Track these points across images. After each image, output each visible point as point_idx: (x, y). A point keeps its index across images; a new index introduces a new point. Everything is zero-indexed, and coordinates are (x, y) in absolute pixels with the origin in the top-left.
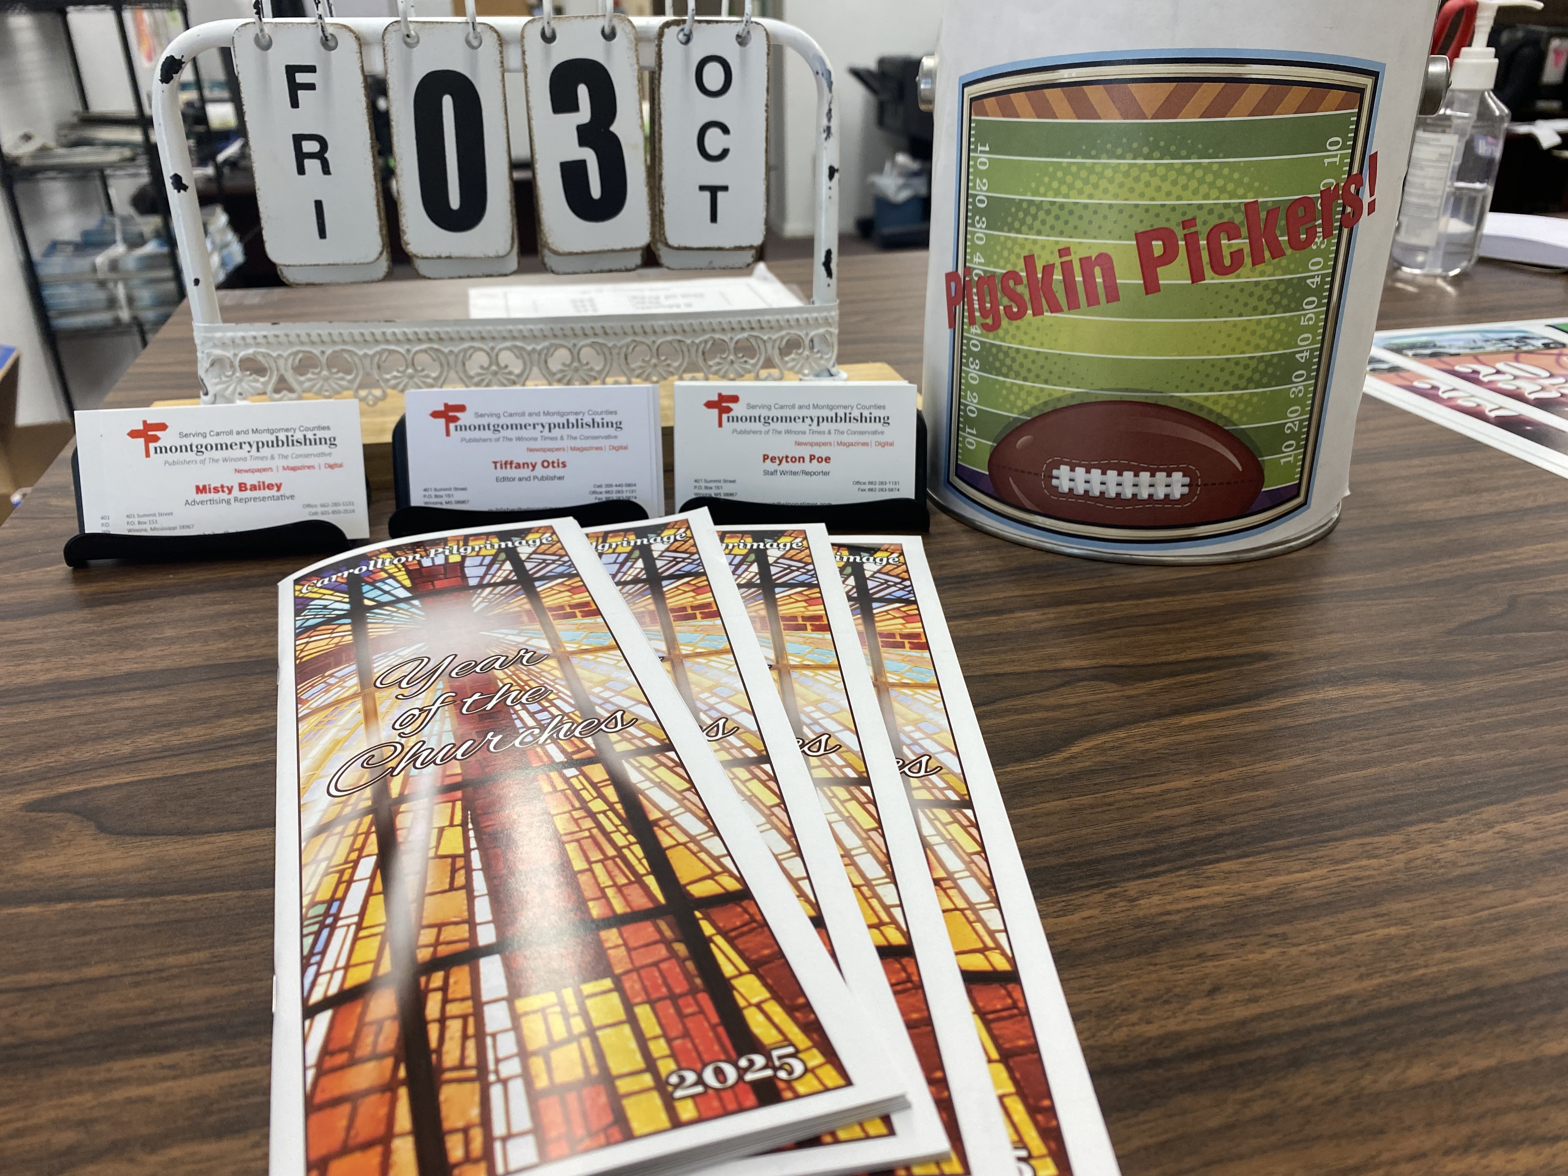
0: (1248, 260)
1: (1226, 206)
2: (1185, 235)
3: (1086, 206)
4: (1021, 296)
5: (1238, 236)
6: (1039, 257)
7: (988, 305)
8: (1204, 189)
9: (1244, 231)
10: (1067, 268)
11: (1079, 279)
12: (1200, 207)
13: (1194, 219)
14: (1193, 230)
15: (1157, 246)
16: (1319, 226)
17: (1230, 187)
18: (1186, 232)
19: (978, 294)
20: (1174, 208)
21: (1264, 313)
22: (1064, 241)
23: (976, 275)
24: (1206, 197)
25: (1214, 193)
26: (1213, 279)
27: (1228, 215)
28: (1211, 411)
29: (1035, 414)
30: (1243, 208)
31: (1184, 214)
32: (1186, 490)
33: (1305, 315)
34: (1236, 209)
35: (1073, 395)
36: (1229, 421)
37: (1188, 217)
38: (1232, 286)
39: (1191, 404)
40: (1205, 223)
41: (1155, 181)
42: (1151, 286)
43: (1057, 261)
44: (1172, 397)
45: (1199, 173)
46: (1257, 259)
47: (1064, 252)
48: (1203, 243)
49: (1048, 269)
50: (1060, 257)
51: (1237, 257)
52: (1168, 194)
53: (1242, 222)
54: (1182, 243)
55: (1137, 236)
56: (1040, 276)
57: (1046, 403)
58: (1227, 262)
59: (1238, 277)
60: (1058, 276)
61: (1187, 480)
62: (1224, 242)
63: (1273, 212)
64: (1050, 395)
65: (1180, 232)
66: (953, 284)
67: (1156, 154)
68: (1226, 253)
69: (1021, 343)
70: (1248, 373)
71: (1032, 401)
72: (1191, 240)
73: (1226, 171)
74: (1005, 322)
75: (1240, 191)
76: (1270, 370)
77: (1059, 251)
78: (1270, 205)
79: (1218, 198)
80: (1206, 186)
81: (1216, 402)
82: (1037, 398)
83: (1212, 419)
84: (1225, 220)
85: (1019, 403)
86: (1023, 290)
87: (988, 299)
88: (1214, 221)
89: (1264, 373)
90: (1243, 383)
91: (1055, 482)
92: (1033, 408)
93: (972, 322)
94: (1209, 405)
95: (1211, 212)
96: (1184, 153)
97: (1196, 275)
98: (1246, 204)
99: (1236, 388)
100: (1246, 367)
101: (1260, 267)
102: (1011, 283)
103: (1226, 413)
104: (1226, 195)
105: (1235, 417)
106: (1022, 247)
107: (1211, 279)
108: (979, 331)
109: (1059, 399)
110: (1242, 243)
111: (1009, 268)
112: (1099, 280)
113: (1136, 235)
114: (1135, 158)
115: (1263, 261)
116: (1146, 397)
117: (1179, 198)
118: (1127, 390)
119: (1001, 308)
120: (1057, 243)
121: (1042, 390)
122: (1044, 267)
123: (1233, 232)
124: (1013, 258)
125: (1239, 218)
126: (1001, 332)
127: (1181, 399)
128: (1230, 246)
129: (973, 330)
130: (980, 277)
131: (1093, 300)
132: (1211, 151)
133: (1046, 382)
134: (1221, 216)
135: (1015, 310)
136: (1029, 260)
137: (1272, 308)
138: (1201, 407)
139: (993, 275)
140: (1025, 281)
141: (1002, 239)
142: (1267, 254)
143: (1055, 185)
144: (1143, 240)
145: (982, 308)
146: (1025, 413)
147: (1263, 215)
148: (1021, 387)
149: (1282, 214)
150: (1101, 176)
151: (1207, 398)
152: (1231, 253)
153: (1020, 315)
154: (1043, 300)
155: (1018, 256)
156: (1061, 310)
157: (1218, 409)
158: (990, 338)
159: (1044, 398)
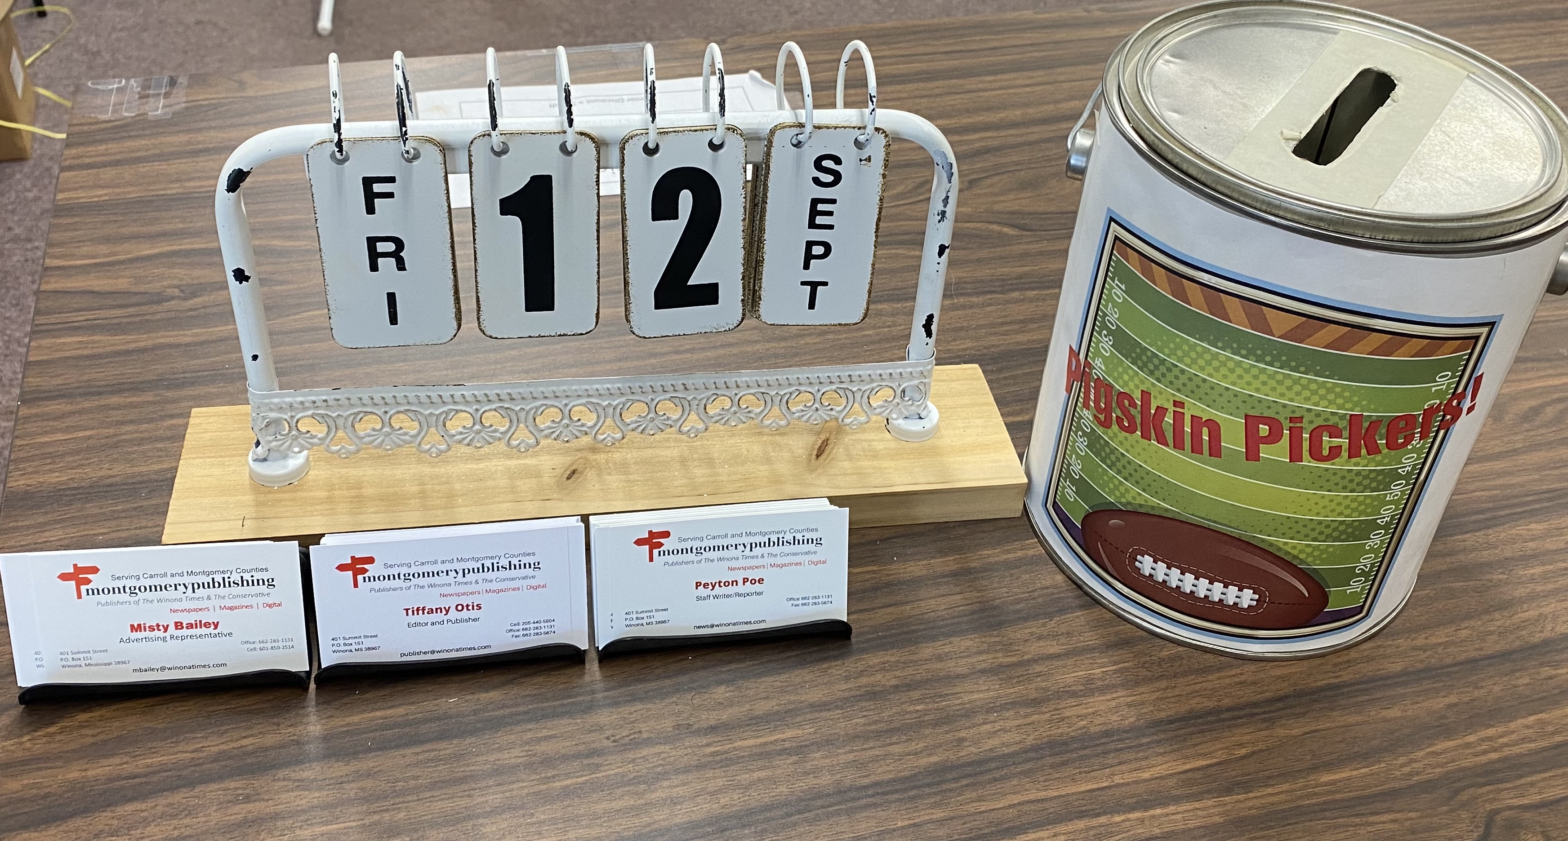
0: (1345, 454)
1: (1333, 414)
2: (1291, 427)
3: (1205, 381)
4: (1134, 417)
5: (1340, 437)
6: (1155, 398)
7: (1103, 404)
8: (1316, 398)
9: (1346, 433)
10: (1178, 417)
11: (1188, 429)
12: (1309, 410)
13: (1302, 418)
14: (1298, 425)
15: (1264, 430)
16: (1417, 433)
17: (1340, 401)
18: (1292, 425)
19: (1095, 389)
20: (1285, 406)
21: (1353, 491)
22: (1181, 397)
23: (1095, 373)
24: (1316, 404)
25: (1324, 403)
26: (1310, 462)
27: (1333, 420)
28: (1288, 553)
29: (1130, 508)
30: (1348, 417)
31: (1293, 412)
32: (1254, 603)
33: (1391, 494)
34: (1342, 417)
35: (1167, 510)
36: (1302, 561)
37: (1297, 415)
38: (1327, 470)
39: (1271, 545)
40: (1311, 422)
41: (1273, 383)
42: (1252, 454)
43: (1171, 408)
44: (1255, 537)
45: (1314, 387)
46: (1353, 453)
47: (1178, 404)
48: (1306, 436)
49: (1162, 411)
50: (1174, 406)
51: (1335, 450)
52: (1282, 395)
53: (1345, 428)
54: (1286, 432)
55: (1247, 417)
56: (1153, 412)
57: (1141, 505)
58: (1326, 452)
59: (1333, 464)
60: (1169, 419)
61: (1257, 597)
62: (1325, 439)
63: (1375, 424)
64: (1146, 501)
65: (1286, 424)
66: (1074, 362)
67: (1277, 364)
68: (1326, 447)
69: (1127, 451)
70: (1328, 531)
71: (1129, 498)
72: (1296, 432)
73: (1338, 390)
74: (1115, 427)
75: (1349, 406)
76: (1350, 530)
77: (1174, 402)
78: (1373, 418)
79: (1326, 408)
80: (1317, 397)
81: (1294, 548)
82: (1134, 498)
83: (1289, 559)
84: (1330, 424)
85: (1117, 493)
86: (1136, 413)
87: (1103, 400)
88: (1319, 422)
89: (1342, 532)
90: (1322, 538)
91: (1138, 564)
92: (1129, 503)
93: (1086, 405)
94: (1287, 548)
95: (1318, 416)
96: (1302, 369)
97: (1295, 457)
98: (1351, 415)
99: (1314, 540)
100: (1328, 526)
101: (1354, 460)
102: (1126, 402)
103: (1302, 556)
104: (1335, 406)
105: (1310, 559)
106: (1142, 382)
107: (1307, 462)
108: (1091, 419)
109: (1153, 508)
110: (1342, 441)
111: (1127, 391)
112: (1206, 438)
114: (1257, 362)
115: (1359, 456)
116: (1229, 531)
117: (1291, 400)
118: (1215, 522)
119: (1114, 415)
120: (1173, 395)
121: (1140, 495)
122: (1158, 407)
123: (1335, 432)
124: (1132, 385)
125: (1343, 424)
126: (1109, 431)
127: (1263, 540)
128: (1329, 442)
129: (1086, 412)
130: (1099, 379)
131: (1196, 449)
132: (1327, 373)
133: (1144, 491)
134: (1326, 420)
135: (1126, 425)
136: (1145, 395)
137: (1360, 488)
138: (1280, 549)
139: (1111, 387)
140: (1139, 408)
141: (1125, 365)
142: (1364, 451)
143: (1179, 353)
144: (1252, 423)
145: (1097, 402)
146: (1121, 503)
147: (1366, 425)
148: (1121, 483)
149: (1385, 424)
150: (1224, 364)
151: (1285, 544)
152: (1330, 448)
153: (1131, 430)
154: (1152, 431)
155: (1137, 387)
156: (1167, 445)
157: (1295, 552)
158: (1100, 431)
159: (1141, 501)
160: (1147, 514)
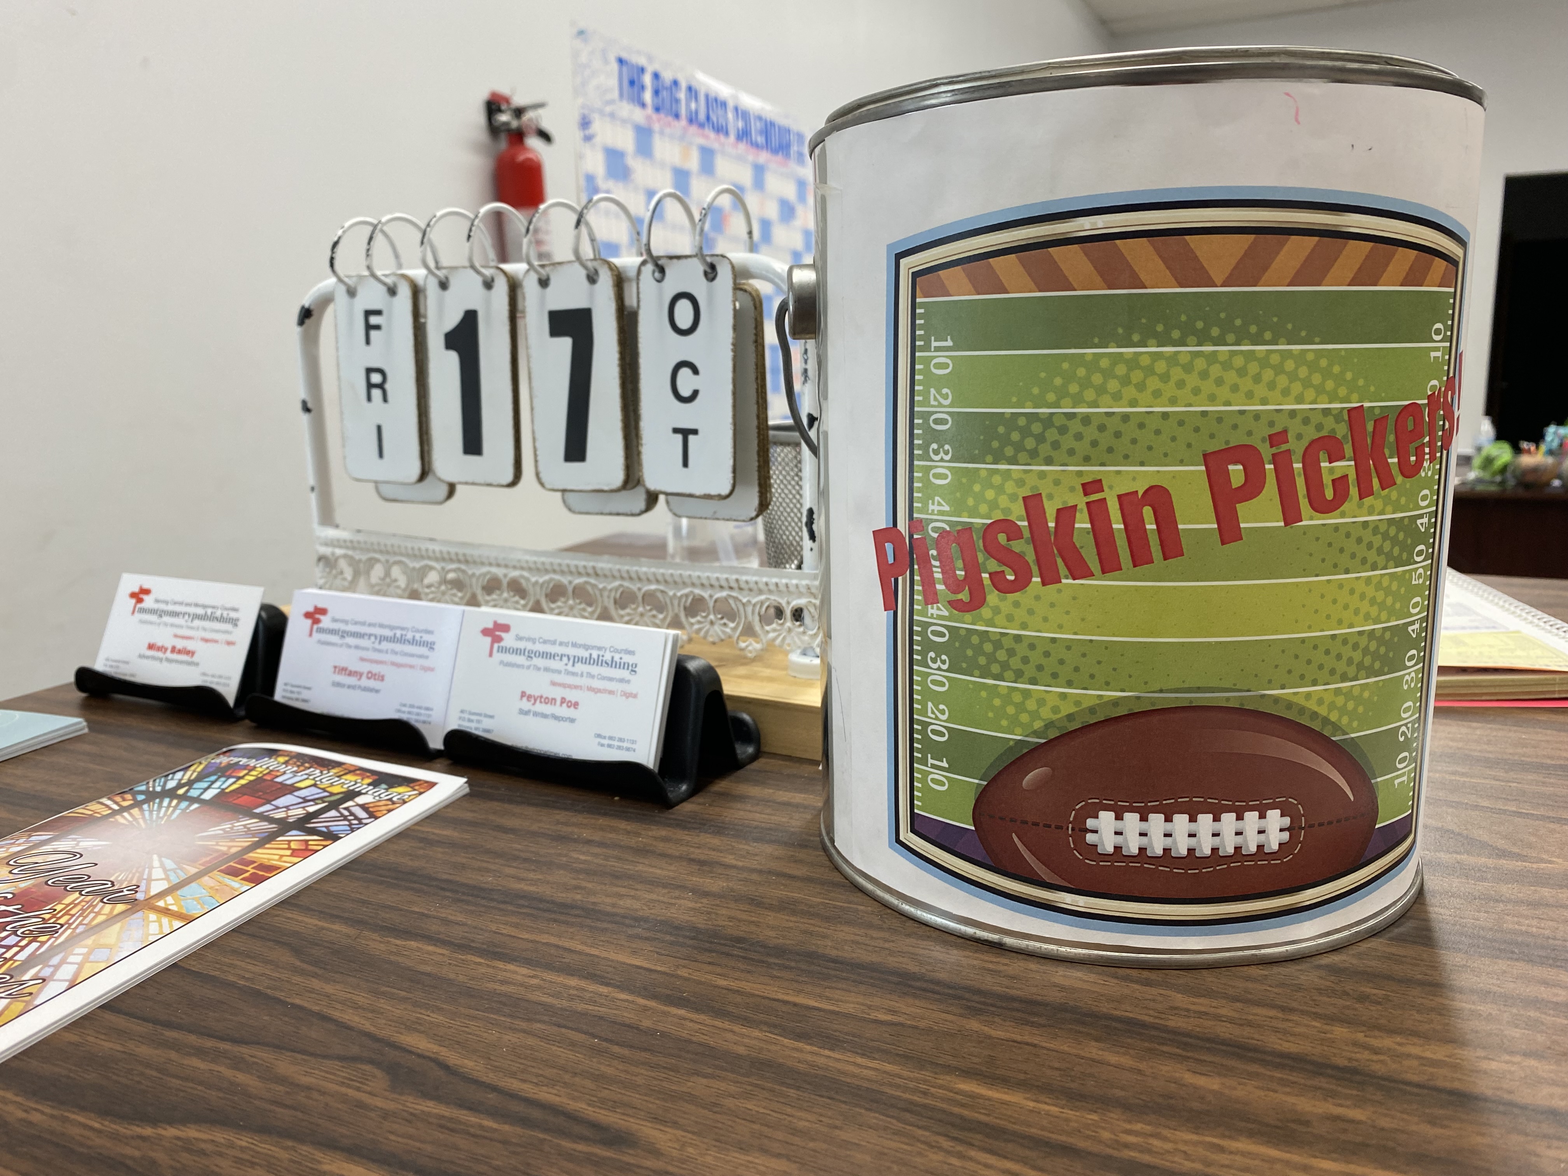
0: (1354, 491)
1: (1326, 412)
2: (1274, 455)
3: (1126, 417)
4: (1020, 556)
5: (1342, 458)
6: (1050, 497)
7: (961, 573)
8: (1297, 388)
9: (1348, 450)
10: (1097, 510)
11: (1118, 526)
12: (1293, 413)
13: (1285, 432)
14: (1284, 447)
15: (1236, 472)
17: (1330, 385)
18: (1274, 450)
19: (939, 558)
20: (1257, 416)
21: (1374, 568)
22: (1093, 471)
23: (935, 529)
24: (1300, 400)
25: (1310, 394)
26: (1311, 519)
27: (1329, 424)
28: (1315, 715)
29: (1053, 734)
30: (1346, 416)
31: (1271, 424)
32: (1286, 836)
33: (1415, 571)
34: (1337, 416)
35: (1116, 702)
36: (1336, 728)
37: (1278, 429)
38: (1336, 528)
39: (1290, 705)
40: (1299, 437)
41: (1230, 377)
42: (1228, 531)
43: (1080, 501)
44: (1263, 696)
45: (1290, 365)
47: (1092, 487)
48: (1298, 466)
49: (1066, 514)
50: (1086, 494)
51: (1340, 483)
52: (1250, 395)
53: (1344, 437)
54: (1269, 467)
55: (1207, 458)
56: (1052, 525)
57: (1070, 717)
58: (1329, 494)
59: (1343, 515)
60: (1082, 524)
61: (1287, 821)
62: (1324, 464)
63: (1381, 422)
64: (1077, 703)
65: (1266, 452)
66: (889, 547)
67: (1231, 337)
68: (1327, 480)
69: (1024, 626)
70: (1357, 657)
71: (1046, 714)
72: (1282, 462)
73: (1324, 363)
74: (993, 597)
75: (1342, 392)
76: (1382, 651)
77: (1083, 485)
78: (1377, 412)
79: (1314, 402)
80: (1299, 383)
81: (1321, 701)
82: (1055, 710)
83: (1316, 726)
84: (1324, 433)
85: (1024, 718)
86: (1023, 547)
87: (959, 563)
88: (1311, 434)
89: (1375, 655)
90: (1352, 671)
91: (1090, 838)
92: (1050, 725)
93: (930, 598)
94: (1312, 705)
95: (1306, 421)
96: (1268, 336)
97: (1291, 515)
98: (1350, 411)
99: (1344, 678)
100: (1356, 645)
101: (1368, 501)
102: (1002, 538)
103: (1333, 716)
104: (1325, 397)
105: (1345, 720)
106: (1021, 483)
108: (945, 613)
109: (1092, 710)
110: (1346, 466)
111: (998, 515)
112: (1151, 526)
113: (1205, 456)
114: (1199, 344)
115: (1371, 493)
116: (1228, 699)
117: (1264, 402)
118: (1197, 689)
119: (985, 576)
120: (1080, 474)
121: (1063, 696)
122: (1059, 511)
123: (1334, 449)
124: (1003, 501)
125: (1342, 430)
126: (985, 611)
127: (1276, 700)
128: (1331, 470)
129: (932, 610)
130: (943, 533)
131: (1141, 557)
132: (1303, 334)
133: (1070, 684)
134: (1319, 427)
135: (1011, 577)
136: (1032, 502)
137: (1381, 560)
138: (1302, 710)
139: (968, 529)
140: (1026, 534)
141: (983, 474)
142: (1375, 482)
143: (1074, 388)
144: (1215, 463)
145: (948, 576)
146: (1035, 733)
147: (1370, 427)
148: (1026, 694)
149: (1392, 425)
150: (1150, 371)
151: (1308, 695)
153: (1021, 584)
154: (1059, 561)
155: (1013, 498)
156: (1089, 574)
157: (1323, 711)
158: (966, 622)
159: (1067, 709)
160: (1087, 728)
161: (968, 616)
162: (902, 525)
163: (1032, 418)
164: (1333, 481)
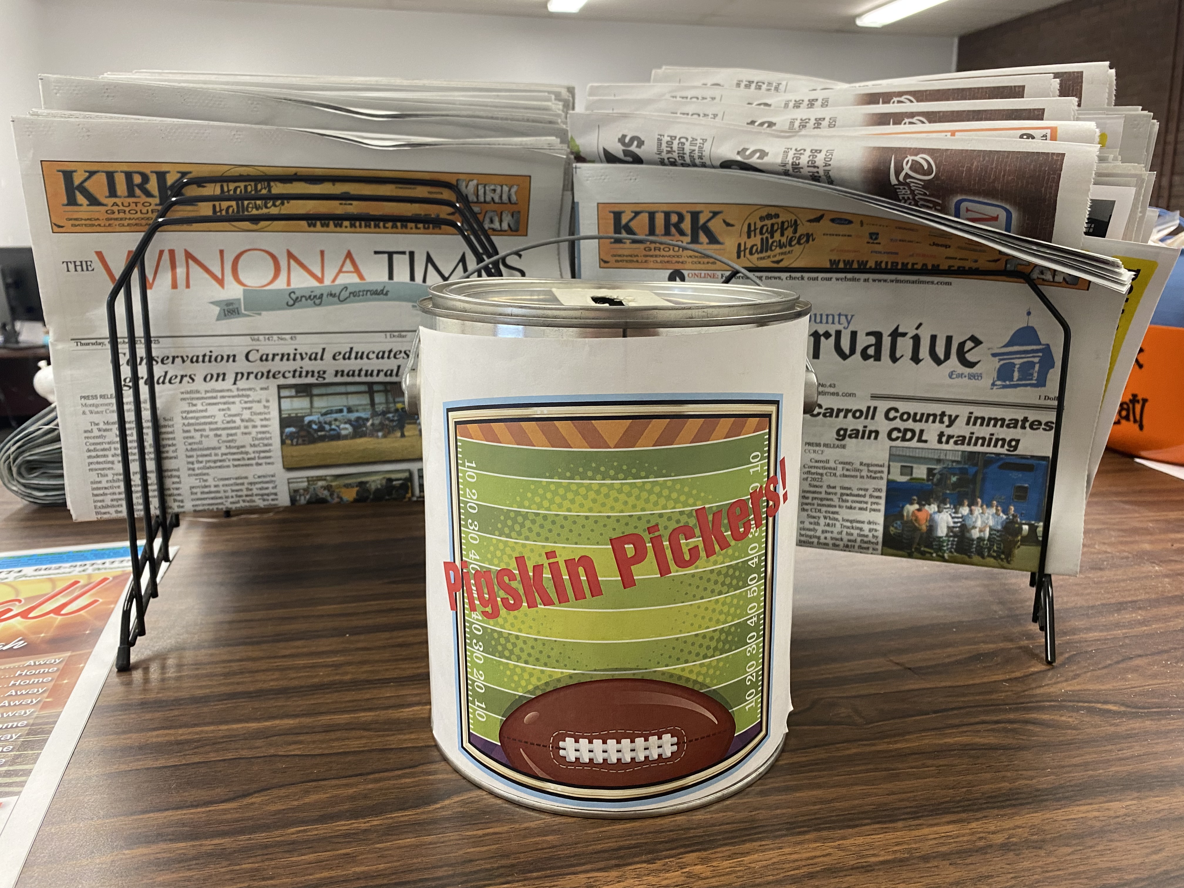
0: (703, 554)
1: (682, 513)
2: (651, 539)
3: (566, 518)
4: (516, 591)
5: (693, 536)
6: (529, 558)
7: (486, 596)
8: (662, 501)
9: (697, 531)
10: (554, 568)
11: (566, 577)
12: (661, 515)
13: (657, 525)
14: (657, 534)
15: (629, 548)
16: (752, 520)
17: (683, 498)
18: (651, 536)
19: (476, 585)
20: (639, 518)
21: (720, 593)
22: (550, 546)
23: (473, 568)
24: (665, 507)
25: (671, 503)
26: (677, 571)
27: (684, 520)
28: (688, 680)
29: (539, 693)
30: (694, 514)
31: (648, 522)
32: (675, 748)
33: (750, 590)
34: (690, 514)
35: (571, 676)
36: (703, 685)
37: (652, 524)
38: (693, 575)
39: (672, 675)
40: (666, 528)
41: (623, 497)
42: (628, 581)
43: (546, 562)
44: (655, 671)
45: (657, 489)
46: (710, 552)
47: (550, 555)
48: (666, 543)
49: (538, 569)
50: (548, 559)
51: (694, 551)
52: (634, 507)
53: (695, 525)
54: (649, 545)
56: (531, 574)
57: (547, 684)
58: (687, 557)
59: (696, 568)
60: (547, 575)
61: (675, 740)
62: (683, 541)
63: (717, 514)
64: (550, 676)
65: (647, 537)
66: (452, 573)
67: (621, 476)
68: (685, 550)
69: (520, 630)
70: (713, 644)
71: (534, 681)
72: (656, 542)
73: (678, 486)
74: (503, 611)
75: (691, 501)
76: (730, 638)
77: (546, 553)
78: (714, 509)
79: (674, 508)
80: (663, 499)
81: (691, 671)
82: (539, 679)
83: (690, 685)
84: (682, 524)
85: (523, 683)
86: (516, 585)
87: (486, 591)
88: (673, 525)
89: (725, 642)
90: (710, 652)
91: (562, 753)
92: (537, 688)
93: (473, 609)
94: (686, 674)
95: (669, 519)
96: (643, 474)
97: (664, 570)
98: (697, 511)
99: (705, 657)
100: (712, 638)
101: (712, 558)
102: (506, 579)
103: (700, 679)
104: (680, 505)
105: (708, 680)
106: (513, 549)
107: (676, 572)
108: (480, 618)
109: (559, 680)
110: (697, 541)
111: (503, 566)
112: (583, 578)
113: (611, 540)
114: (604, 479)
115: (714, 553)
116: (634, 674)
117: (643, 510)
118: (618, 669)
119: (499, 599)
120: (544, 547)
121: (542, 672)
122: (534, 567)
123: (689, 534)
124: (506, 558)
125: (692, 522)
126: (500, 620)
127: (663, 673)
128: (687, 544)
129: (474, 615)
130: (477, 571)
131: (579, 595)
132: (664, 471)
133: (546, 665)
134: (678, 521)
135: (512, 602)
136: (520, 561)
137: (725, 588)
138: (680, 677)
139: (489, 571)
140: (518, 578)
141: (494, 541)
142: (717, 547)
143: (537, 499)
144: (617, 544)
145: (481, 598)
146: (529, 692)
147: (710, 518)
148: (523, 669)
149: (725, 515)
150: (578, 493)
151: (683, 669)
153: (516, 607)
154: (536, 594)
155: (510, 556)
156: (552, 603)
157: (693, 677)
158: (490, 625)
159: (545, 679)
160: (556, 690)
161: (491, 621)
162: (458, 562)
163: (518, 513)
164: (689, 550)
